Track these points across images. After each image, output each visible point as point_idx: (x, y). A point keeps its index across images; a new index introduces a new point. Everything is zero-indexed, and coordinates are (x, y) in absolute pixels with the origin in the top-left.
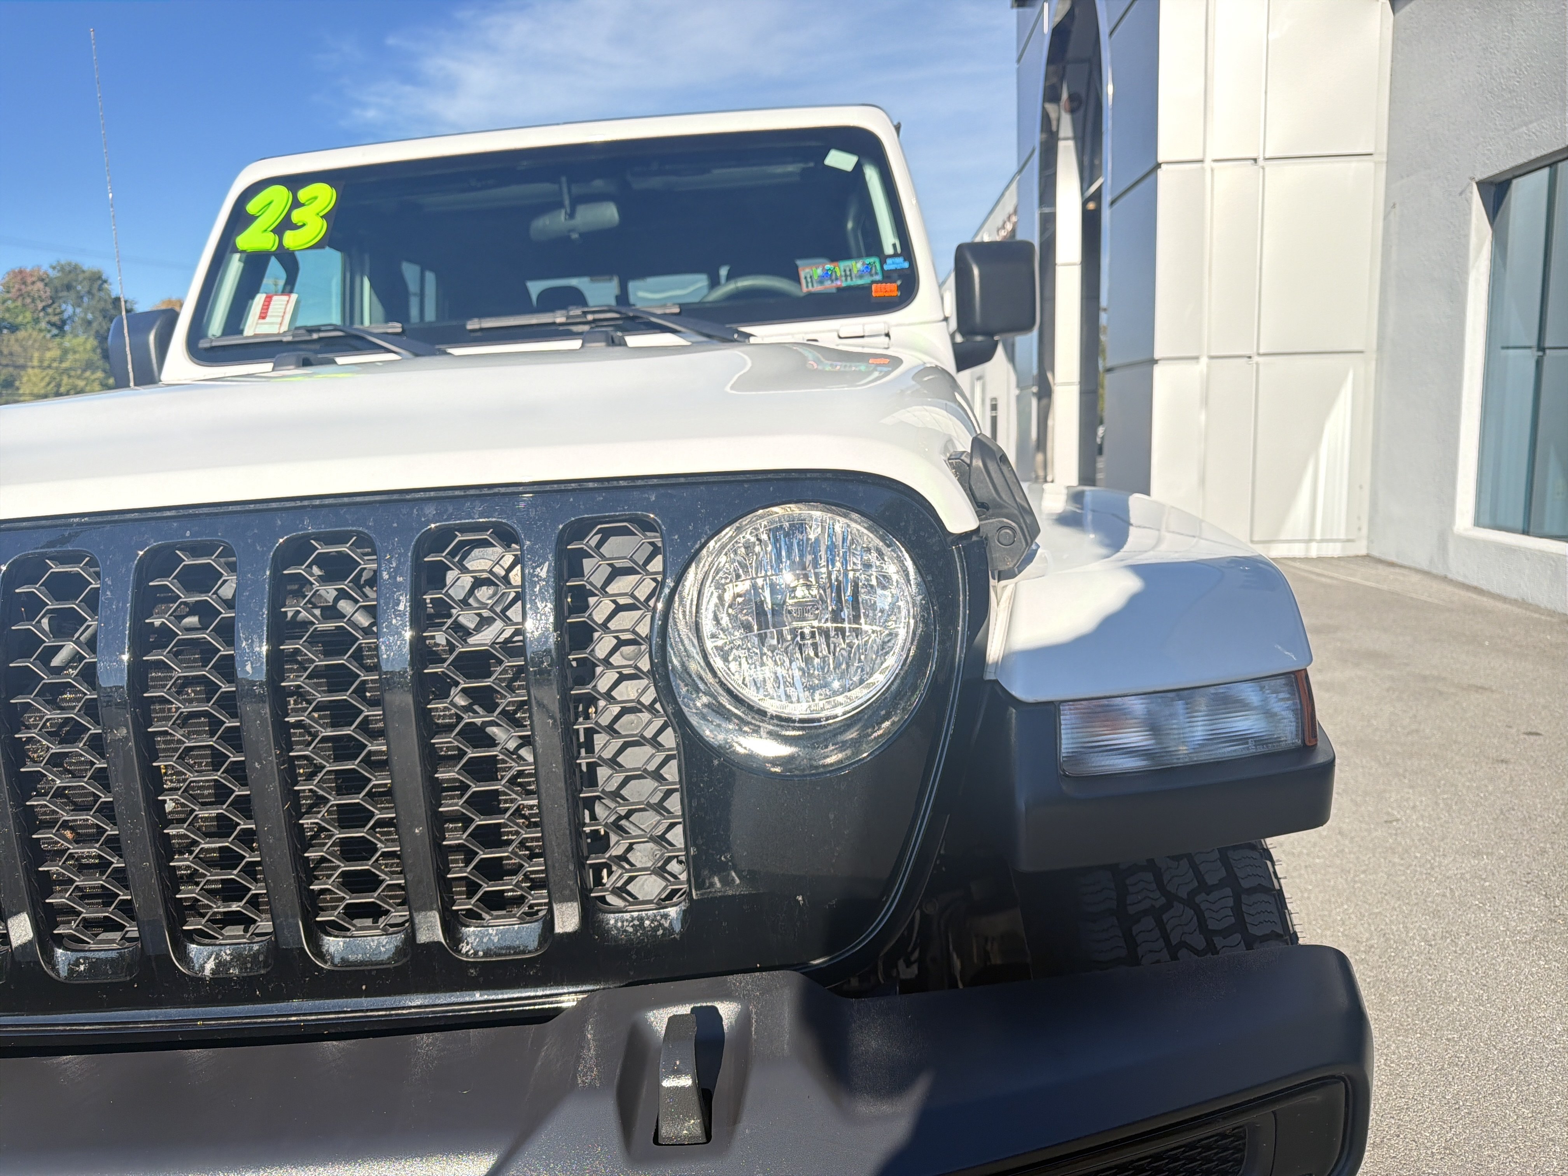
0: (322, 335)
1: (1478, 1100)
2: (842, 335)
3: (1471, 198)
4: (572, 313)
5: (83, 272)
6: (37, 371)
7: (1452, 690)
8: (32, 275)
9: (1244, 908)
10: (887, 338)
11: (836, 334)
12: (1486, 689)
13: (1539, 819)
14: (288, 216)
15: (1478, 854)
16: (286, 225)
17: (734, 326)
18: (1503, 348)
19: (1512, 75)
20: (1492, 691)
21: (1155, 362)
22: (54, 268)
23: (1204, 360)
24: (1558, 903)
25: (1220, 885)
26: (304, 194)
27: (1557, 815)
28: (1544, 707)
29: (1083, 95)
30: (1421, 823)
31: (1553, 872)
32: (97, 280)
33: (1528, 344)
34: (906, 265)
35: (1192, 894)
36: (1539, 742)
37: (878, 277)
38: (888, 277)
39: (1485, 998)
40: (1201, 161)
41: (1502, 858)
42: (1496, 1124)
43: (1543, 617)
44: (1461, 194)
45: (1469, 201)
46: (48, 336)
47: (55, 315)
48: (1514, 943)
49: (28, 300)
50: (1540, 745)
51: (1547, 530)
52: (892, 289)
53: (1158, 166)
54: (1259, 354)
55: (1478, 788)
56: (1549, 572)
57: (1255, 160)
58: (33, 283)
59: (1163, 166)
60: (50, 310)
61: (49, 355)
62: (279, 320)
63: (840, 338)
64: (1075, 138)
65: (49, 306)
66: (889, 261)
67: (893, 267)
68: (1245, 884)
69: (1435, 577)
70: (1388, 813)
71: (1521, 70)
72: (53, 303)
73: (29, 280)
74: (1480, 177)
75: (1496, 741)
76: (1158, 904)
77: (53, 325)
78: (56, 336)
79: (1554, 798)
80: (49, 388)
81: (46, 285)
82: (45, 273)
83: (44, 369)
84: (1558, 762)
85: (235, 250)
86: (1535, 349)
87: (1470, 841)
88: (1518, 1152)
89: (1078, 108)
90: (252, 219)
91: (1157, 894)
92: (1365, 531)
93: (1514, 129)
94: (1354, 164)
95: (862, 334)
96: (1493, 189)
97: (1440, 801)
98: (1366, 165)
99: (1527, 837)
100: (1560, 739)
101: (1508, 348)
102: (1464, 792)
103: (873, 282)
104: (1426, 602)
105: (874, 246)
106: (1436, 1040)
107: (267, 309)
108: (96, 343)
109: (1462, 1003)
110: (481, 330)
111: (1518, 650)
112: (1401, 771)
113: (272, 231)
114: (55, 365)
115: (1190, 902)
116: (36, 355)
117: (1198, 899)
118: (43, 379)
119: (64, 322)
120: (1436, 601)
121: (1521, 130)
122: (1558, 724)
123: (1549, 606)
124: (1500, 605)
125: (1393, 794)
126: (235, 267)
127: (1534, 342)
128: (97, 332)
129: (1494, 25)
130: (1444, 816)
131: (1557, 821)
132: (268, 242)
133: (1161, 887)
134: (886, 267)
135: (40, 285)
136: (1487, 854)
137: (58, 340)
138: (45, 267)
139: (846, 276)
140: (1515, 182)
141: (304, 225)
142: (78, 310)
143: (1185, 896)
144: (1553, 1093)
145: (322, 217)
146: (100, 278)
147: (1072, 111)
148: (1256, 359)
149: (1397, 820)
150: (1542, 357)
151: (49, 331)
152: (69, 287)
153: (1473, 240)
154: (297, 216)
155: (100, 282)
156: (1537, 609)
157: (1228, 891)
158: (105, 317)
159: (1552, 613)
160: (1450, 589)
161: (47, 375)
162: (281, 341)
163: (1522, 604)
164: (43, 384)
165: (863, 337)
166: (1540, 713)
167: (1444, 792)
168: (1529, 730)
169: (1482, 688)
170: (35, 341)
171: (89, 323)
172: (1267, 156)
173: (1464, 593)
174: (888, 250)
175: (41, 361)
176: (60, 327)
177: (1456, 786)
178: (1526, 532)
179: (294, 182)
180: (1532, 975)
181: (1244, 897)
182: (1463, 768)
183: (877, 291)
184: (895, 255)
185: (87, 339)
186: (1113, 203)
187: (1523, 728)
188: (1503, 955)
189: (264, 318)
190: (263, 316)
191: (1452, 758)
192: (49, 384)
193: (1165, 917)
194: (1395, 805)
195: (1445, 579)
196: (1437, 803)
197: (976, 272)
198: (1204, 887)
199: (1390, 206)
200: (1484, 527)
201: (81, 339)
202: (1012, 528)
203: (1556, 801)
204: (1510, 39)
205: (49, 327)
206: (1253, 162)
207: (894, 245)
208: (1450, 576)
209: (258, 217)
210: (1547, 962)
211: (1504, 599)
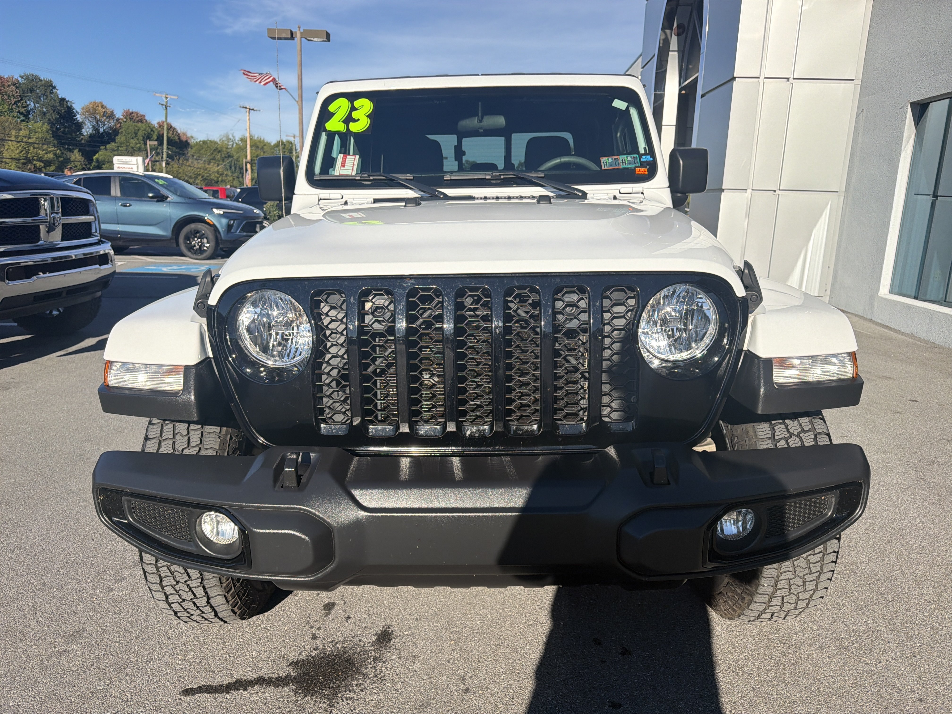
0: (375, 178)
1: (883, 544)
2: (621, 192)
3: (907, 112)
4: (494, 174)
5: (41, 80)
6: (14, 143)
7: (874, 378)
8: (8, 81)
9: (818, 439)
10: (642, 195)
11: (618, 191)
12: (891, 378)
13: (914, 439)
14: (350, 114)
15: (885, 452)
16: (349, 120)
17: (569, 185)
18: (915, 194)
19: (936, 44)
20: (894, 380)
21: (723, 190)
22: (22, 77)
23: (749, 191)
24: (921, 474)
25: (809, 431)
26: (357, 103)
27: (923, 438)
28: (920, 389)
29: (686, 26)
30: (858, 438)
31: (920, 461)
32: (50, 86)
33: (928, 194)
34: (652, 159)
35: (799, 433)
36: (916, 405)
37: (638, 165)
38: (643, 164)
39: (886, 508)
40: (759, 78)
41: (897, 455)
42: (890, 553)
43: (922, 344)
44: (901, 109)
45: (905, 113)
46: (19, 120)
47: (23, 107)
48: (900, 489)
49: (6, 97)
50: (917, 406)
51: (928, 298)
52: (644, 171)
53: (734, 79)
54: (780, 190)
55: (885, 424)
56: (928, 320)
57: (788, 79)
58: (9, 86)
59: (737, 79)
60: (19, 104)
61: (22, 133)
62: (351, 168)
63: (620, 193)
64: (678, 51)
65: (19, 101)
66: (643, 157)
67: (645, 160)
68: (818, 431)
69: (865, 319)
70: (842, 433)
71: (941, 43)
72: (21, 100)
73: (6, 84)
74: (912, 100)
75: (895, 403)
76: (786, 436)
77: (22, 114)
78: (23, 121)
79: (922, 430)
80: (21, 154)
81: (17, 88)
82: (17, 80)
83: (18, 142)
84: (925, 414)
85: (325, 130)
86: (932, 196)
87: (881, 446)
88: (898, 562)
89: (683, 33)
90: (332, 115)
91: (786, 433)
92: (828, 292)
93: (934, 76)
94: (843, 84)
95: (631, 192)
96: (919, 108)
97: (867, 429)
98: (849, 86)
99: (908, 446)
100: (927, 404)
101: (918, 194)
102: (879, 425)
103: (636, 167)
104: (860, 332)
105: (635, 149)
106: (865, 523)
107: (345, 162)
108: (49, 127)
109: (876, 510)
110: (451, 180)
111: (908, 360)
112: (848, 415)
113: (342, 122)
114: (25, 140)
115: (798, 436)
116: (13, 132)
117: (801, 435)
118: (18, 147)
119: (28, 112)
120: (866, 332)
121: (938, 77)
122: (926, 397)
123: (926, 338)
124: (900, 336)
125: (845, 425)
126: (324, 138)
127: (932, 193)
128: (49, 119)
129: (929, 14)
130: (869, 435)
131: (923, 440)
132: (341, 127)
133: (788, 430)
134: (642, 160)
135: (14, 88)
136: (889, 452)
137: (24, 123)
138: (17, 76)
139: (623, 163)
140: (931, 104)
141: (359, 120)
142: (37, 105)
143: (796, 434)
144: (914, 543)
145: (367, 116)
146: (51, 85)
147: (678, 35)
148: (778, 192)
149: (847, 436)
150: (935, 200)
151: (19, 118)
152: (31, 90)
153: (906, 135)
154: (355, 115)
155: (51, 88)
156: (919, 339)
157: (812, 433)
158: (54, 111)
159: (927, 342)
160: (873, 326)
161: (20, 146)
162: (355, 179)
163: (912, 336)
164: (18, 151)
165: (630, 193)
166: (918, 391)
167: (869, 425)
168: (912, 399)
169: (889, 378)
170: (11, 123)
171: (45, 114)
172: (795, 77)
173: (880, 329)
174: (642, 151)
175: (17, 137)
176: (26, 115)
177: (875, 423)
178: (916, 298)
179: (352, 97)
180: (908, 501)
181: (818, 436)
182: (879, 415)
183: (638, 171)
184: (646, 154)
185: (43, 124)
186: (703, 96)
187: (909, 398)
188: (895, 493)
189: (344, 166)
190: (343, 165)
191: (873, 410)
192: (21, 152)
193: (789, 441)
194: (845, 430)
195: (871, 320)
196: (866, 430)
197: (681, 163)
198: (803, 431)
199: (860, 111)
200: (895, 294)
201: (40, 124)
202: (756, 296)
203: (923, 432)
204: (937, 24)
205: (19, 115)
206: (786, 80)
207: (645, 149)
208: (874, 319)
209: (335, 114)
210: (914, 496)
211: (902, 333)
